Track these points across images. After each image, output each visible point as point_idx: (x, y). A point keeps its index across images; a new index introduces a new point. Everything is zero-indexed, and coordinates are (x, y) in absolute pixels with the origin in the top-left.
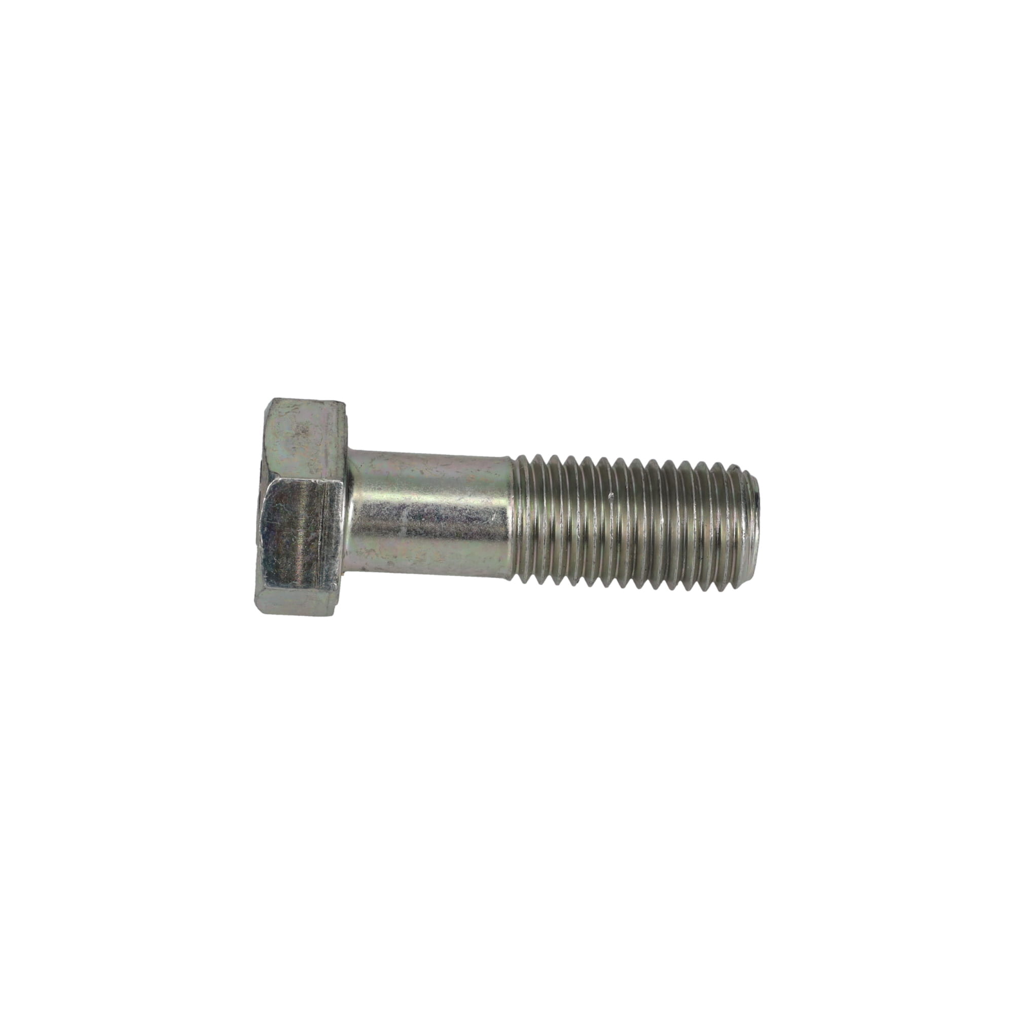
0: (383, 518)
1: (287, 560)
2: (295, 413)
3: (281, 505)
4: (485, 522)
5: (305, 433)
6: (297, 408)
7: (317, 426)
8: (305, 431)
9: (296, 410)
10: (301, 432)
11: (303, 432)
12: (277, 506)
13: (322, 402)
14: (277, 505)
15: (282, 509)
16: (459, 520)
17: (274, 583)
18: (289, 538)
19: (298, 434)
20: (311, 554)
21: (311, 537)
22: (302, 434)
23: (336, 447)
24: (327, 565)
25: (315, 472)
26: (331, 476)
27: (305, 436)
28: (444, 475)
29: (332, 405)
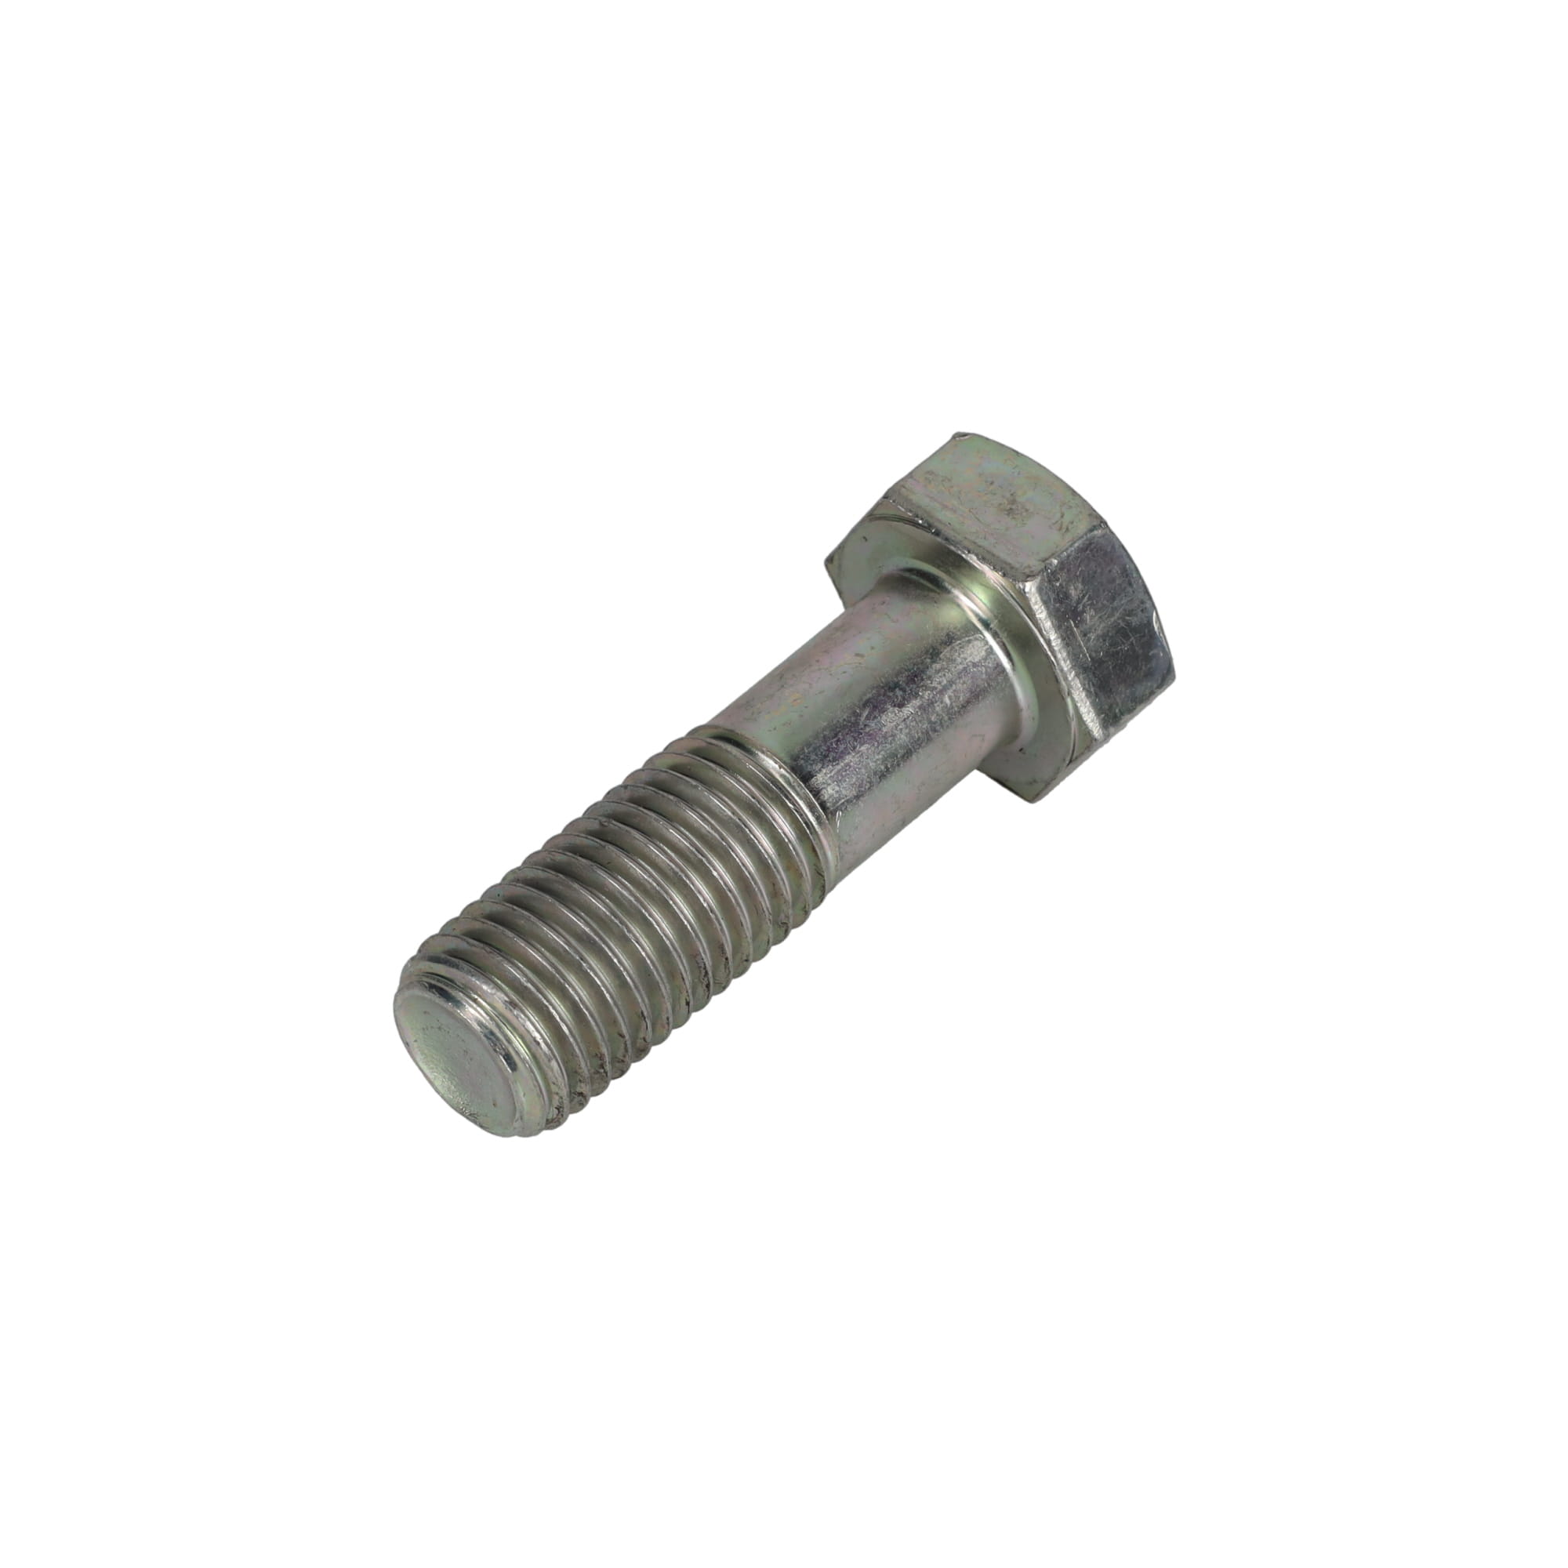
2: (1054, 521)
5: (1007, 511)
6: (1060, 529)
7: (1007, 529)
8: (1010, 512)
9: (1058, 526)
10: (1014, 507)
11: (1011, 509)
19: (1014, 502)
22: (1009, 506)
23: (949, 524)
25: (928, 476)
26: (904, 487)
27: (1002, 507)
28: (831, 674)
29: (1029, 567)
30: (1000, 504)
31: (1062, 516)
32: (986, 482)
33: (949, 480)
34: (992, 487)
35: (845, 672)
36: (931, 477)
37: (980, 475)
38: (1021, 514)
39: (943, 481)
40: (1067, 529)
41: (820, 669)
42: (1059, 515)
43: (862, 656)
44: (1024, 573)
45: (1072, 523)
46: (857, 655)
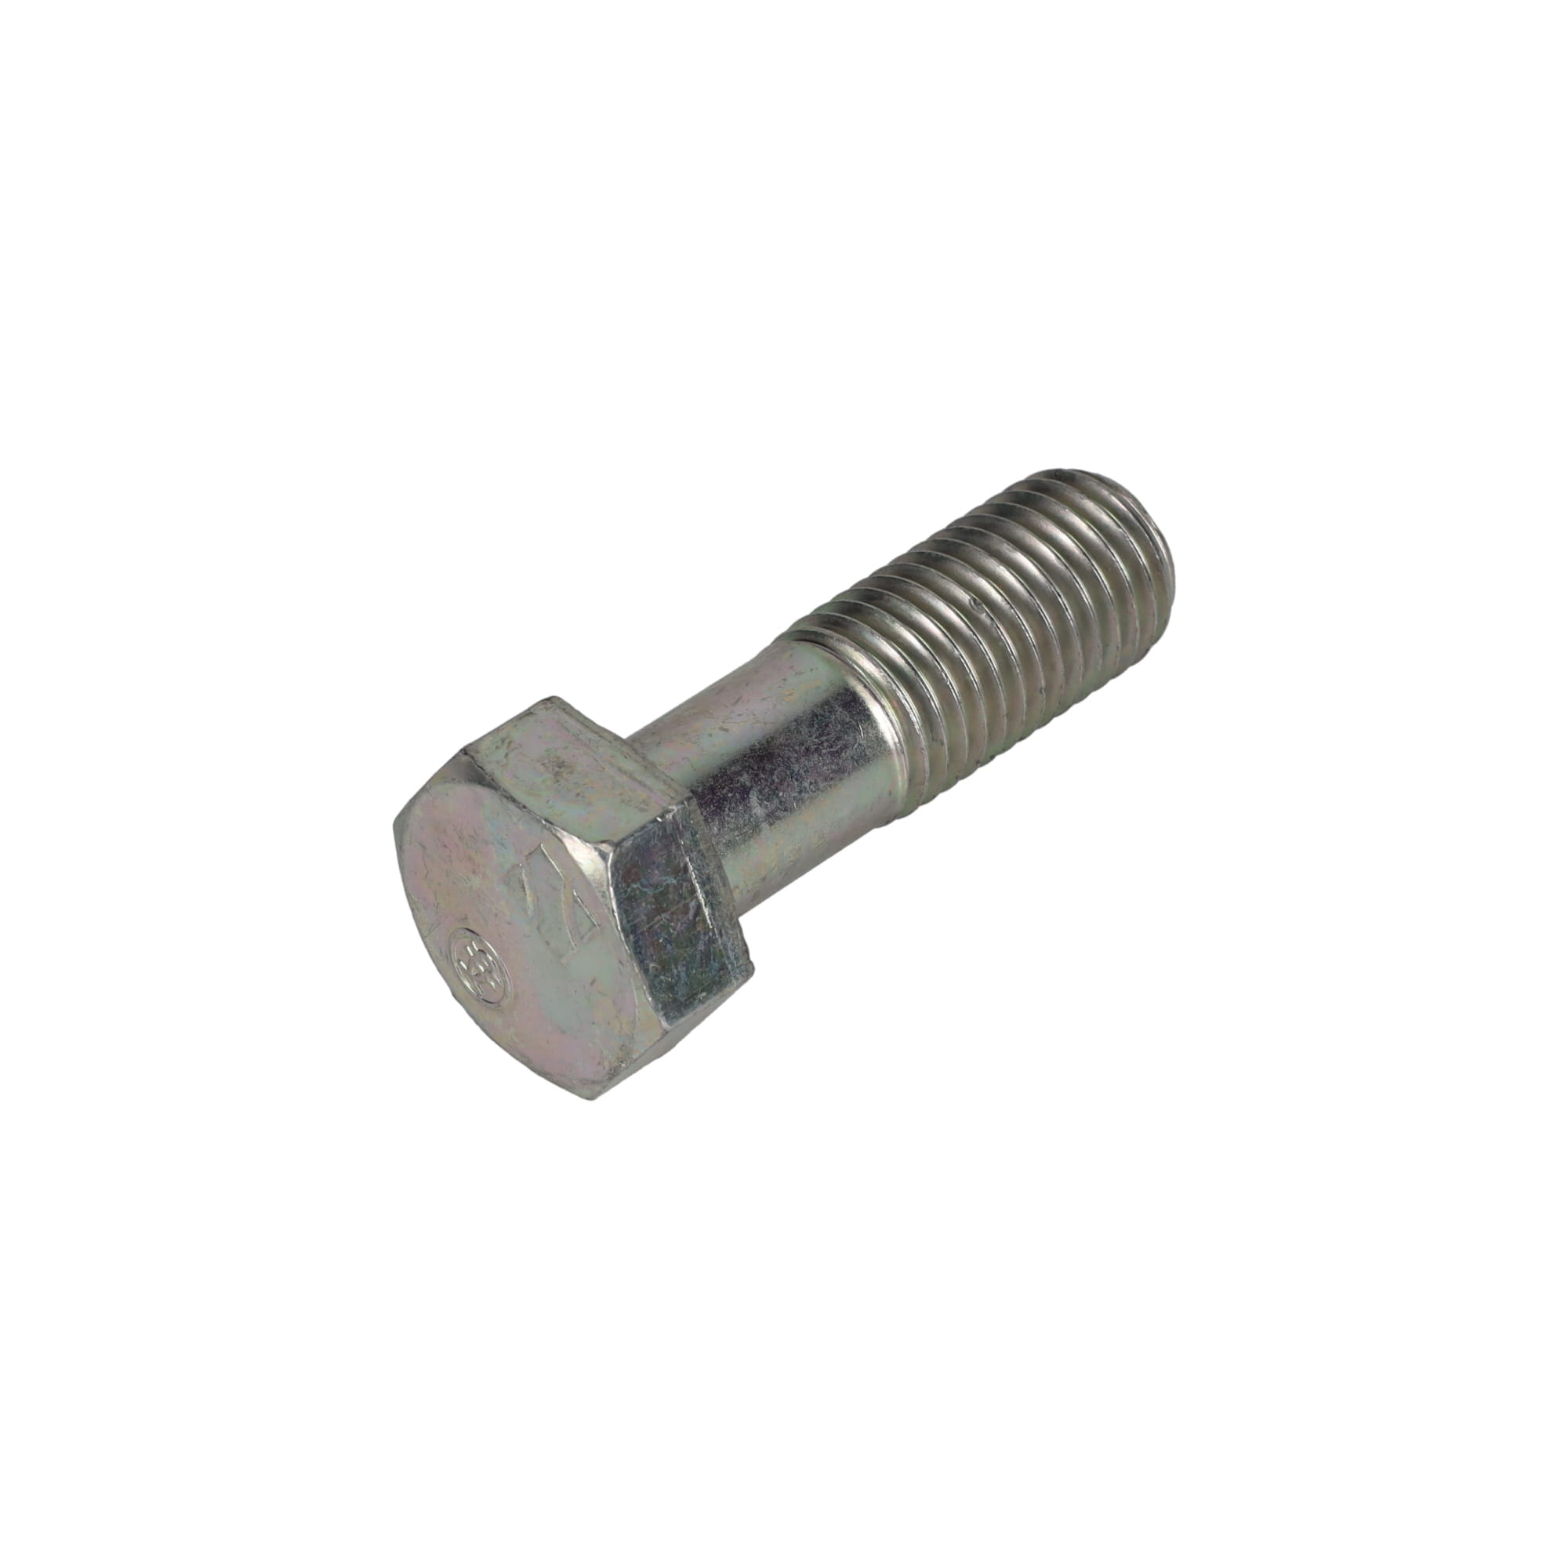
0: (732, 827)
1: (677, 968)
2: (517, 751)
3: (635, 886)
4: (856, 746)
5: (564, 766)
6: (510, 743)
7: (566, 748)
8: (561, 765)
9: (513, 744)
10: (557, 769)
11: (560, 767)
12: (631, 891)
13: (529, 713)
14: (629, 890)
15: (638, 892)
16: (823, 765)
17: (676, 1016)
18: (666, 931)
19: (557, 774)
20: (702, 937)
21: (691, 909)
22: (562, 770)
23: (626, 757)
24: (729, 939)
25: (646, 807)
26: (671, 797)
27: (569, 770)
28: (754, 715)
29: (547, 709)
30: (571, 773)
31: (507, 755)
32: (583, 797)
33: (623, 801)
34: (579, 790)
35: (740, 715)
36: (642, 806)
37: (589, 804)
38: (549, 761)
39: (630, 801)
40: (503, 742)
41: (765, 723)
42: (510, 756)
43: (721, 729)
44: (552, 703)
45: (497, 747)
46: (726, 730)
